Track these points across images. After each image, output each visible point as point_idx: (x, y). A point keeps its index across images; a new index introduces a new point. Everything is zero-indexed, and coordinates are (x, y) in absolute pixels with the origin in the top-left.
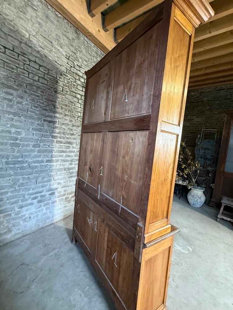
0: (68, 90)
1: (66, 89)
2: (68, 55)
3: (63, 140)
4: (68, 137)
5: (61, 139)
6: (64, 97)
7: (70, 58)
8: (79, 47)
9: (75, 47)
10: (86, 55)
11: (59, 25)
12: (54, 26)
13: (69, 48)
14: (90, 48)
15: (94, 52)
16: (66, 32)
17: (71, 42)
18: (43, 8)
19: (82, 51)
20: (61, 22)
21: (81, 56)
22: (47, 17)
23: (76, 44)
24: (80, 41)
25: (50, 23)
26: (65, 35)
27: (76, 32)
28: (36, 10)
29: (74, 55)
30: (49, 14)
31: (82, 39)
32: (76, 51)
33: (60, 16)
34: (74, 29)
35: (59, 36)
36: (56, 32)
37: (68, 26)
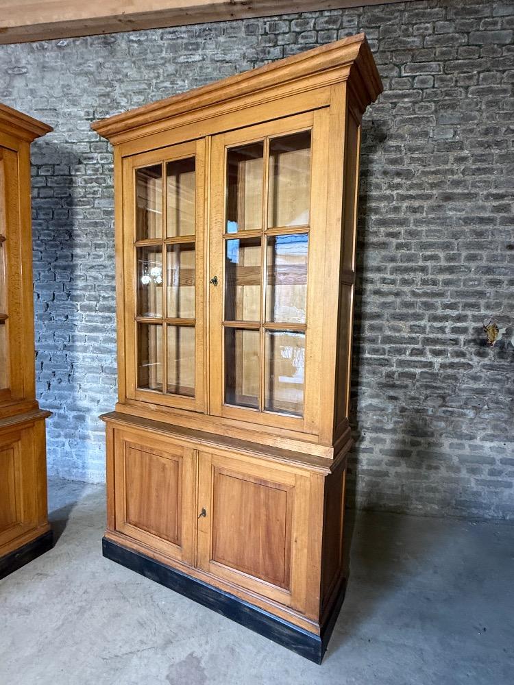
0: (96, 189)
1: (93, 187)
2: (91, 110)
3: (94, 303)
4: (106, 296)
5: (91, 302)
6: (88, 207)
7: (96, 115)
8: (117, 72)
9: (107, 80)
10: (138, 77)
11: (66, 63)
12: (57, 74)
13: (93, 93)
14: (149, 51)
15: (164, 49)
16: (81, 64)
17: (94, 77)
18: (35, 59)
19: (126, 76)
20: (70, 54)
21: (123, 91)
22: (44, 67)
23: (109, 70)
24: (119, 55)
25: (48, 75)
26: (79, 74)
27: (106, 44)
28: (26, 73)
29: (104, 101)
30: (47, 60)
31: (124, 45)
32: (109, 89)
33: (65, 43)
34: (100, 41)
35: (68, 85)
36: (61, 83)
37: (86, 48)
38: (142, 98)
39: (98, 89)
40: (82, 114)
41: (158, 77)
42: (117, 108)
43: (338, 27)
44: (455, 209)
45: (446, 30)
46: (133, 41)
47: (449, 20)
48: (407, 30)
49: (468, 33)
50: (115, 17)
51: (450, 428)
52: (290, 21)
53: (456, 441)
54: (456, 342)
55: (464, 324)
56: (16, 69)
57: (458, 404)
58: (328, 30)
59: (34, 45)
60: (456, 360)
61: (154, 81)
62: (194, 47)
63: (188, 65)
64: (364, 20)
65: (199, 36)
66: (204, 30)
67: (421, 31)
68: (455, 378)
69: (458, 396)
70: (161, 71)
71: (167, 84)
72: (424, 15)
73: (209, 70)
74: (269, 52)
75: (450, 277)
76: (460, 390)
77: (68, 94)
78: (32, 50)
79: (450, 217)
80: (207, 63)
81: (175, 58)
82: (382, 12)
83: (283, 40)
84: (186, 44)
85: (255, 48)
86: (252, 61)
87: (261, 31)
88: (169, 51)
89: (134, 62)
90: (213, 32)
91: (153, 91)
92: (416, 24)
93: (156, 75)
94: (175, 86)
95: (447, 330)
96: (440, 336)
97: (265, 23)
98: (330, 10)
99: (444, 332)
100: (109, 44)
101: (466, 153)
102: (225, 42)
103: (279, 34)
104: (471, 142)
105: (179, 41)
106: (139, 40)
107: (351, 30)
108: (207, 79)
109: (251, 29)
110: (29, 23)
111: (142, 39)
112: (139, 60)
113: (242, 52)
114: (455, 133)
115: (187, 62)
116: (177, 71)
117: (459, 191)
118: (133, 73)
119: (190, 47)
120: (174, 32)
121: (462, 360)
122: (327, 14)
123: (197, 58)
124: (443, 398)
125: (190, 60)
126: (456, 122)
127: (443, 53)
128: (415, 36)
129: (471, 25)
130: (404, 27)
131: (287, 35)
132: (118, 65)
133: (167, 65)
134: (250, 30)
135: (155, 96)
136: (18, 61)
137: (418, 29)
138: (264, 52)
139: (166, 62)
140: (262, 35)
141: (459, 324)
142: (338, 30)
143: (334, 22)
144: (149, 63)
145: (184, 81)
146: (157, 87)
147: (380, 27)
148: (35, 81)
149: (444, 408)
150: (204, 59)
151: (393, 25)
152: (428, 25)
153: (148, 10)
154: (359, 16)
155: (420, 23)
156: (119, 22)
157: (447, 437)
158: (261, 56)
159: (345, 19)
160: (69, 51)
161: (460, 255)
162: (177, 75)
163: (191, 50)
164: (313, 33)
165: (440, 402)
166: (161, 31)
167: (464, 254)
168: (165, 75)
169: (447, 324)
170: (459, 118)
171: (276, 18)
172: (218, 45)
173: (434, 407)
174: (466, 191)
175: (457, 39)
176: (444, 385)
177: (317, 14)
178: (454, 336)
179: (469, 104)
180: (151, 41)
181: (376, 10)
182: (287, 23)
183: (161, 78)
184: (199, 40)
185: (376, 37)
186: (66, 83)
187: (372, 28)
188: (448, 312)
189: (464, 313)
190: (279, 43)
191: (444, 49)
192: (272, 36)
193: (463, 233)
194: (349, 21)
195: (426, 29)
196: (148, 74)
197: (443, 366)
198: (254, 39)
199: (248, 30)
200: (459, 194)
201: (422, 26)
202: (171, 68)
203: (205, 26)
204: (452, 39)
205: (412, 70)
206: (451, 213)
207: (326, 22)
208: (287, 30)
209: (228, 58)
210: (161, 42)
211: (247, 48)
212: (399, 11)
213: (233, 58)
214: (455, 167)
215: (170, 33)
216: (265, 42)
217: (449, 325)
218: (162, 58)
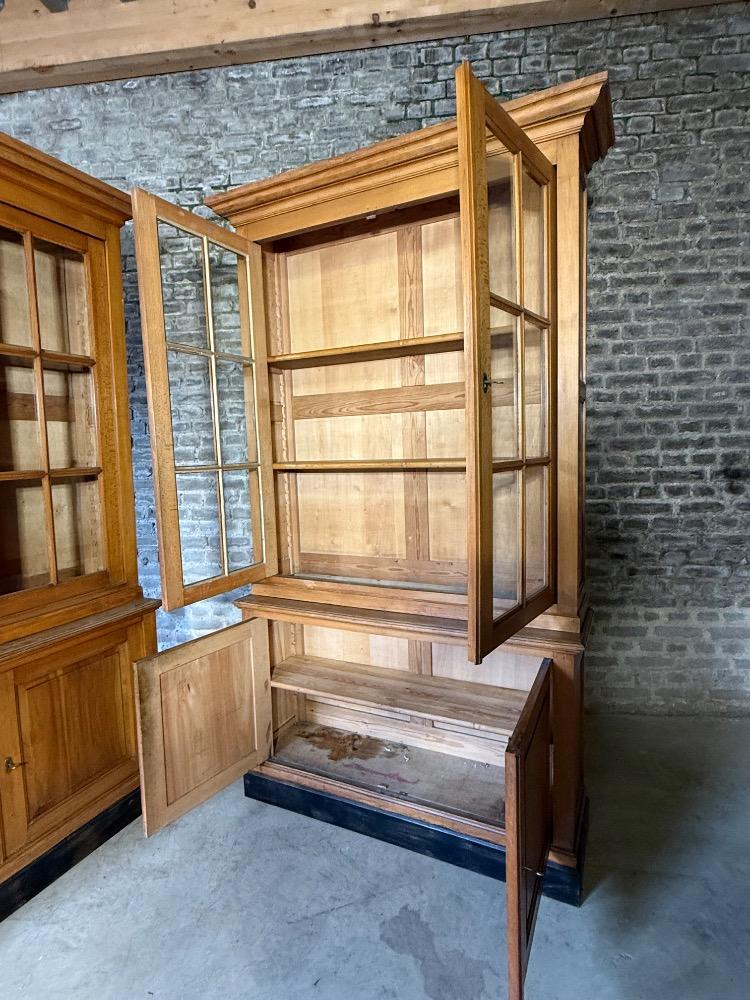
0: (188, 288)
1: (184, 285)
2: (176, 178)
3: (191, 449)
5: (188, 448)
6: (178, 313)
7: (183, 185)
8: (212, 123)
9: (198, 133)
10: (243, 130)
11: (138, 113)
12: (125, 129)
13: (178, 154)
14: (256, 93)
15: (278, 90)
16: (159, 113)
17: (179, 131)
18: (91, 108)
19: (226, 128)
20: (142, 100)
21: (222, 149)
22: (105, 119)
23: (199, 121)
24: (213, 99)
25: (112, 130)
26: (157, 127)
27: (195, 84)
28: (79, 128)
29: (195, 165)
30: (108, 108)
31: (220, 85)
32: (201, 147)
33: (135, 85)
34: (185, 80)
35: (141, 144)
36: (132, 140)
37: (166, 90)
38: (250, 158)
39: (184, 147)
40: (164, 183)
41: (271, 128)
42: (213, 174)
43: (520, 52)
44: (691, 296)
45: (666, 55)
46: (233, 80)
47: (671, 42)
48: (614, 55)
49: (697, 58)
50: (210, 47)
51: (698, 594)
52: (454, 47)
53: (706, 609)
54: (700, 475)
55: (710, 451)
56: (64, 123)
57: (706, 559)
58: (507, 58)
59: (90, 88)
60: (701, 500)
61: (266, 134)
62: (321, 85)
63: (313, 110)
64: (555, 44)
65: (328, 70)
66: (334, 62)
67: (634, 56)
68: (700, 524)
69: (706, 548)
70: (275, 120)
71: (285, 138)
72: (636, 34)
73: (343, 117)
74: (426, 91)
75: (688, 387)
76: (709, 540)
77: (141, 156)
78: (87, 96)
79: (685, 307)
80: (340, 107)
81: (294, 101)
82: (579, 32)
83: (445, 73)
84: (308, 81)
85: (406, 85)
86: (402, 103)
87: (414, 62)
88: (285, 92)
89: (236, 109)
90: (347, 64)
91: (264, 148)
92: (626, 47)
93: (268, 125)
94: (296, 141)
95: (687, 460)
96: (678, 468)
97: (419, 51)
98: (509, 31)
99: (683, 463)
100: (199, 84)
101: (701, 219)
102: (365, 78)
103: (438, 65)
104: (707, 206)
105: (300, 78)
106: (242, 78)
107: (538, 58)
108: (340, 130)
109: (400, 59)
110: (85, 58)
111: (246, 76)
112: (243, 106)
113: (388, 91)
114: (686, 193)
115: (312, 107)
116: (297, 119)
117: (695, 270)
118: (234, 124)
119: (315, 86)
120: (291, 66)
121: (710, 500)
122: (504, 36)
123: (326, 100)
124: (687, 552)
125: (315, 104)
126: (687, 178)
127: (664, 86)
128: (626, 64)
129: (701, 47)
130: (610, 52)
131: (450, 67)
132: (213, 114)
133: (283, 111)
134: (399, 61)
135: (267, 154)
136: (66, 111)
137: (629, 54)
138: (419, 90)
139: (281, 107)
140: (415, 67)
141: (703, 451)
142: (520, 57)
143: (515, 47)
144: (258, 109)
145: (308, 133)
146: (269, 143)
147: (577, 52)
148: (94, 139)
149: (688, 567)
150: (335, 102)
151: (594, 49)
152: (643, 49)
153: (259, 37)
154: (548, 38)
155: (632, 46)
156: (214, 54)
157: (694, 605)
158: (416, 96)
159: (530, 42)
160: (141, 95)
161: (699, 357)
162: (299, 125)
163: (316, 90)
164: (487, 63)
165: (682, 557)
166: (272, 64)
167: (705, 355)
168: (281, 125)
169: (686, 451)
170: (689, 172)
171: (434, 44)
172: (354, 83)
173: (674, 565)
174: (704, 271)
175: (682, 67)
176: (687, 534)
177: (491, 37)
178: (697, 468)
179: (702, 154)
180: (259, 78)
181: (572, 30)
182: (450, 49)
183: (276, 130)
184: (327, 76)
185: (574, 66)
186: (139, 140)
187: (567, 54)
188: (687, 435)
189: (709, 435)
190: (440, 77)
191: (666, 80)
192: (430, 68)
193: (702, 327)
194: (536, 45)
195: (641, 53)
196: (255, 125)
197: (684, 509)
198: (404, 73)
199: (396, 61)
200: (694, 275)
201: (634, 49)
202: (289, 116)
203: (335, 56)
204: (676, 66)
205: (624, 109)
206: (685, 301)
207: (504, 48)
208: (450, 59)
209: (368, 100)
210: (273, 80)
211: (396, 86)
212: (602, 30)
213: (376, 99)
214: (688, 239)
215: (285, 67)
216: (421, 76)
217: (689, 452)
218: (276, 102)
